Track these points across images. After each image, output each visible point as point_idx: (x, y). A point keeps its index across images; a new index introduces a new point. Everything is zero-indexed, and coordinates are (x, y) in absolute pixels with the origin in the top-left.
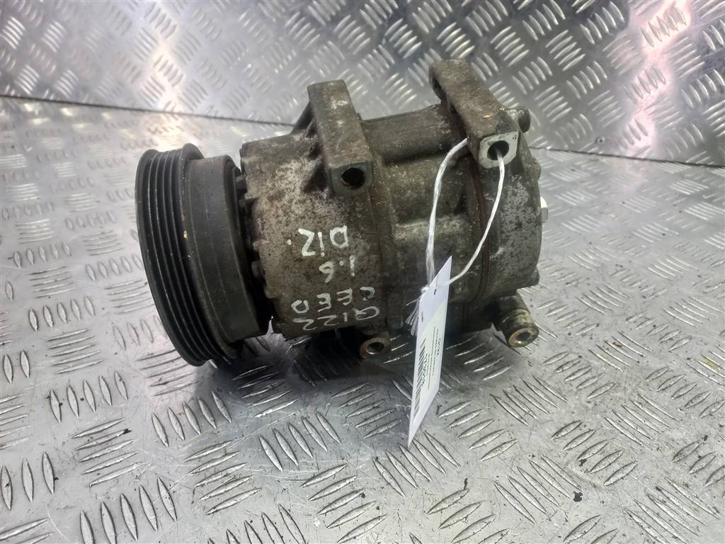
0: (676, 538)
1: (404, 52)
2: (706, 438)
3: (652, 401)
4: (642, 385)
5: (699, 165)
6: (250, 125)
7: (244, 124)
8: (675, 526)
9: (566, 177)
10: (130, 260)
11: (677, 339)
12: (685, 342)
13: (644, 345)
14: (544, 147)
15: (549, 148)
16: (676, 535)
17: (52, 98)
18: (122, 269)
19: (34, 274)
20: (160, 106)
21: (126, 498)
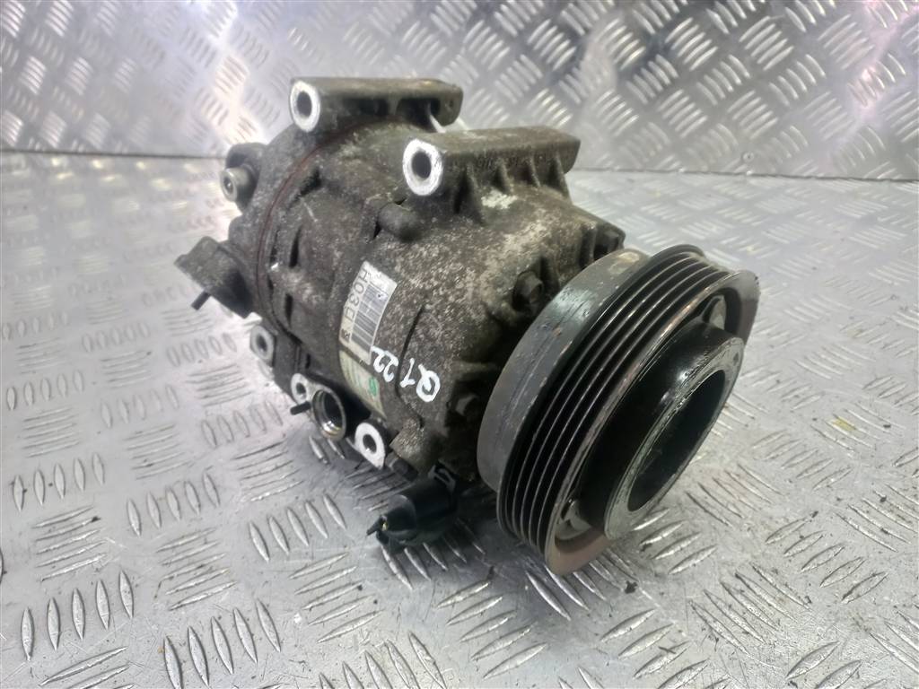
0: (747, 633)
2: (815, 514)
3: (754, 472)
4: (745, 453)
5: (881, 180)
8: (749, 619)
9: (698, 205)
10: (135, 327)
11: (804, 397)
12: (815, 398)
13: (759, 405)
14: (676, 170)
15: (682, 170)
16: (748, 629)
17: (81, 149)
18: (124, 338)
19: (22, 347)
20: (204, 151)
21: (79, 593)
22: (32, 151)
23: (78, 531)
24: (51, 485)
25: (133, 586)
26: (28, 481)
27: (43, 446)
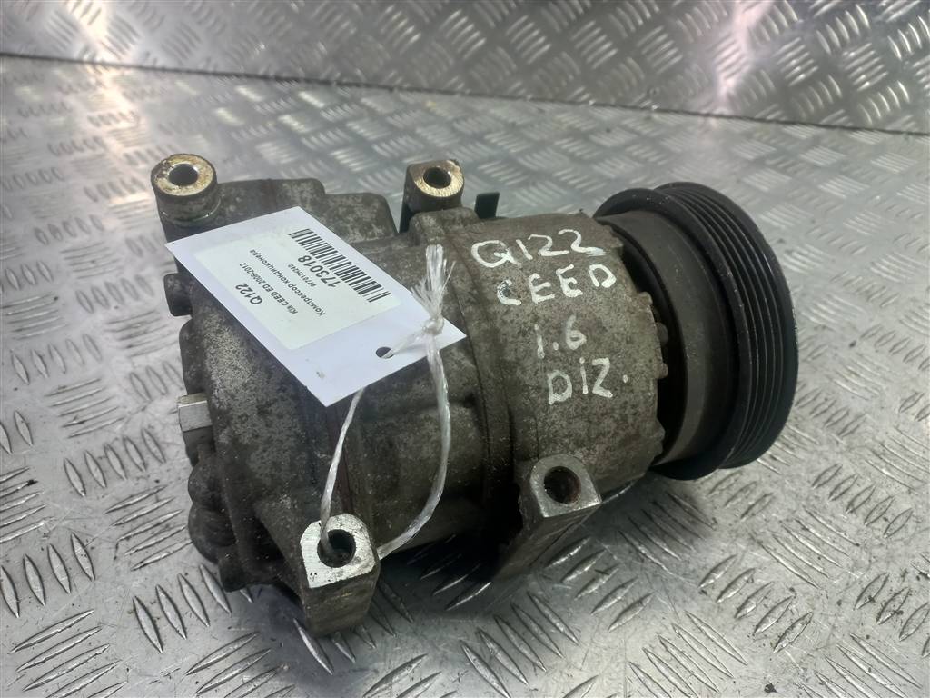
5: (770, 121)
6: (203, 79)
7: (195, 77)
9: (607, 141)
10: (34, 269)
14: (586, 102)
15: (591, 102)
18: (22, 280)
20: (75, 55)
21: (30, 559)
23: (14, 496)
25: (89, 549)
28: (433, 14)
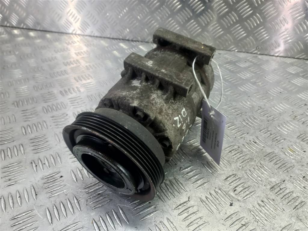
1: (174, 9)
2: (284, 181)
3: (265, 166)
4: (262, 159)
5: (301, 59)
6: (109, 40)
7: (106, 39)
8: (267, 215)
9: (242, 65)
10: (60, 104)
11: (279, 140)
12: (282, 141)
13: (266, 142)
14: (234, 50)
15: (236, 51)
16: (267, 219)
17: (25, 27)
18: (57, 108)
19: (23, 111)
20: (70, 31)
21: (62, 202)
22: (6, 26)
23: (57, 181)
24: (44, 164)
25: (79, 201)
26: (36, 162)
27: (39, 150)
28: (184, 21)
